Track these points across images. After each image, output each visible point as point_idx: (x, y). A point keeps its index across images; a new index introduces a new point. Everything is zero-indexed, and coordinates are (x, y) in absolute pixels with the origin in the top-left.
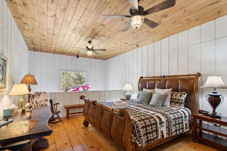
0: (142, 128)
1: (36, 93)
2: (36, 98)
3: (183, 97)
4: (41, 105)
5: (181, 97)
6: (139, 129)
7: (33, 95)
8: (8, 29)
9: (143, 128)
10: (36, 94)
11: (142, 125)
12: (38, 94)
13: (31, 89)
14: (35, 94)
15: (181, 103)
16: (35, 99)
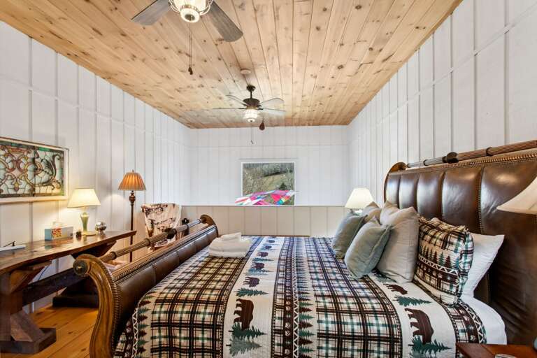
0: (153, 325)
1: (157, 205)
2: (153, 214)
3: (453, 248)
4: (161, 228)
5: (444, 247)
6: (144, 326)
7: (149, 209)
8: (80, 102)
9: (157, 325)
10: (156, 207)
11: (157, 315)
12: (160, 207)
13: (134, 197)
14: (153, 207)
15: (445, 275)
16: (153, 216)
